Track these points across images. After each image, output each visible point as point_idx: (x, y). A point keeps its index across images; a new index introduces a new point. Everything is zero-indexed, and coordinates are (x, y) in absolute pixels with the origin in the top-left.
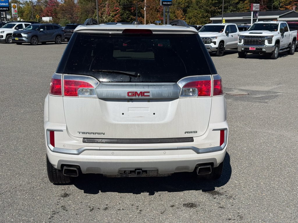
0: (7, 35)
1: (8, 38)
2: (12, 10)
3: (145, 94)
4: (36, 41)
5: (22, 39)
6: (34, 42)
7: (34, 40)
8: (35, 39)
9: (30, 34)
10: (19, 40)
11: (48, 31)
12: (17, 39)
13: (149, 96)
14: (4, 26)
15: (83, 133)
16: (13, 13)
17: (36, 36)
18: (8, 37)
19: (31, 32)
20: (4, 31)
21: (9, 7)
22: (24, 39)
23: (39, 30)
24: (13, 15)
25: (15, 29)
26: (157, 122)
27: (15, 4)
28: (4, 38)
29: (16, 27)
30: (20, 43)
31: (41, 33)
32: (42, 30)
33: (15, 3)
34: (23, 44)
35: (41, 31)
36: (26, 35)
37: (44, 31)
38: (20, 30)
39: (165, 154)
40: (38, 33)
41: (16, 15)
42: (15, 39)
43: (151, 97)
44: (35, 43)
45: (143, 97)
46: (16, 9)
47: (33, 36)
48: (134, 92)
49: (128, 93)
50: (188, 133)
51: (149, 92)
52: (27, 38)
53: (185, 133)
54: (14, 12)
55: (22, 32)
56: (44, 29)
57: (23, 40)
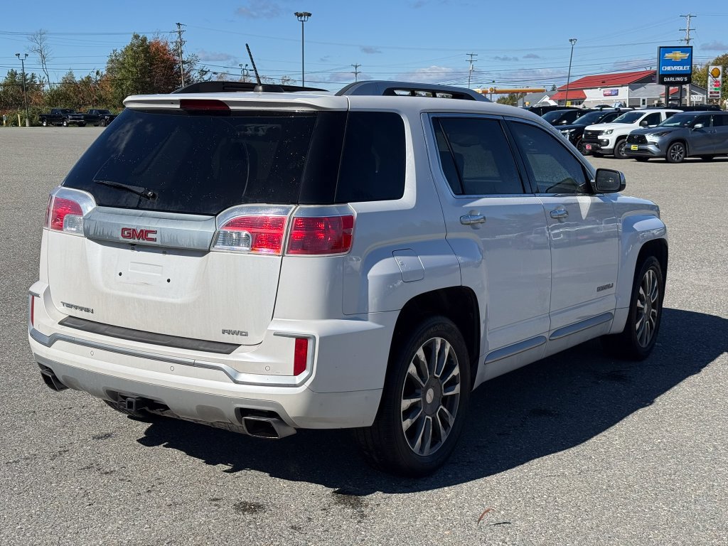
0: (620, 138)
1: (620, 146)
2: (709, 82)
3: (150, 236)
4: (681, 153)
5: (644, 147)
6: (673, 156)
7: (674, 150)
8: (679, 148)
9: (667, 137)
10: (639, 150)
11: (717, 130)
12: (634, 147)
13: (155, 240)
14: (618, 118)
15: (69, 306)
16: (711, 88)
17: (683, 141)
18: (622, 143)
19: (670, 132)
20: (612, 130)
21: (691, 74)
22: (651, 148)
23: (692, 126)
24: (711, 93)
25: (641, 124)
26: (171, 300)
27: (717, 67)
28: (611, 146)
29: (644, 119)
30: (643, 157)
31: (698, 134)
32: (699, 126)
33: (718, 65)
34: (650, 159)
35: (697, 129)
36: (656, 139)
37: (705, 129)
38: (650, 126)
39: (172, 371)
40: (690, 134)
41: (718, 93)
42: (630, 149)
43: (158, 243)
44: (678, 158)
45: (145, 241)
46: (720, 78)
47: (672, 142)
48: (130, 229)
49: (124, 230)
50: (229, 334)
51: (155, 232)
52: (658, 146)
53: (223, 333)
54: (713, 87)
55: (647, 132)
56: (706, 124)
57: (647, 150)
